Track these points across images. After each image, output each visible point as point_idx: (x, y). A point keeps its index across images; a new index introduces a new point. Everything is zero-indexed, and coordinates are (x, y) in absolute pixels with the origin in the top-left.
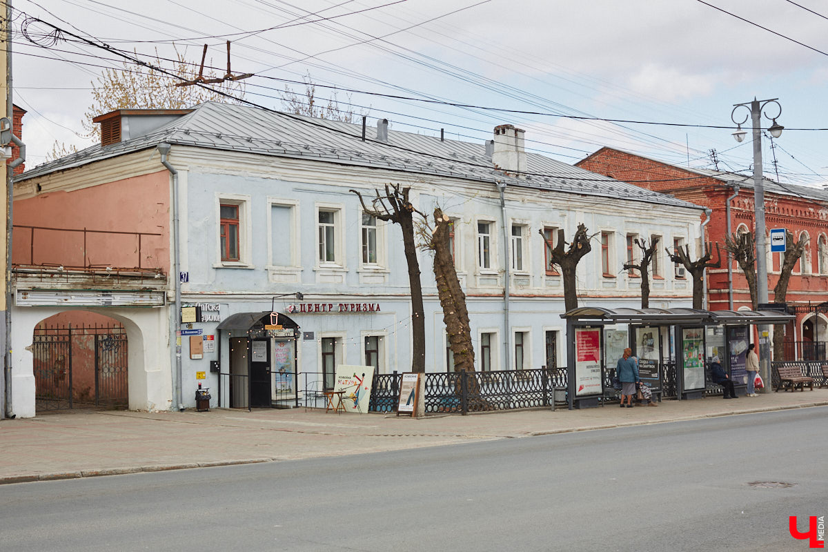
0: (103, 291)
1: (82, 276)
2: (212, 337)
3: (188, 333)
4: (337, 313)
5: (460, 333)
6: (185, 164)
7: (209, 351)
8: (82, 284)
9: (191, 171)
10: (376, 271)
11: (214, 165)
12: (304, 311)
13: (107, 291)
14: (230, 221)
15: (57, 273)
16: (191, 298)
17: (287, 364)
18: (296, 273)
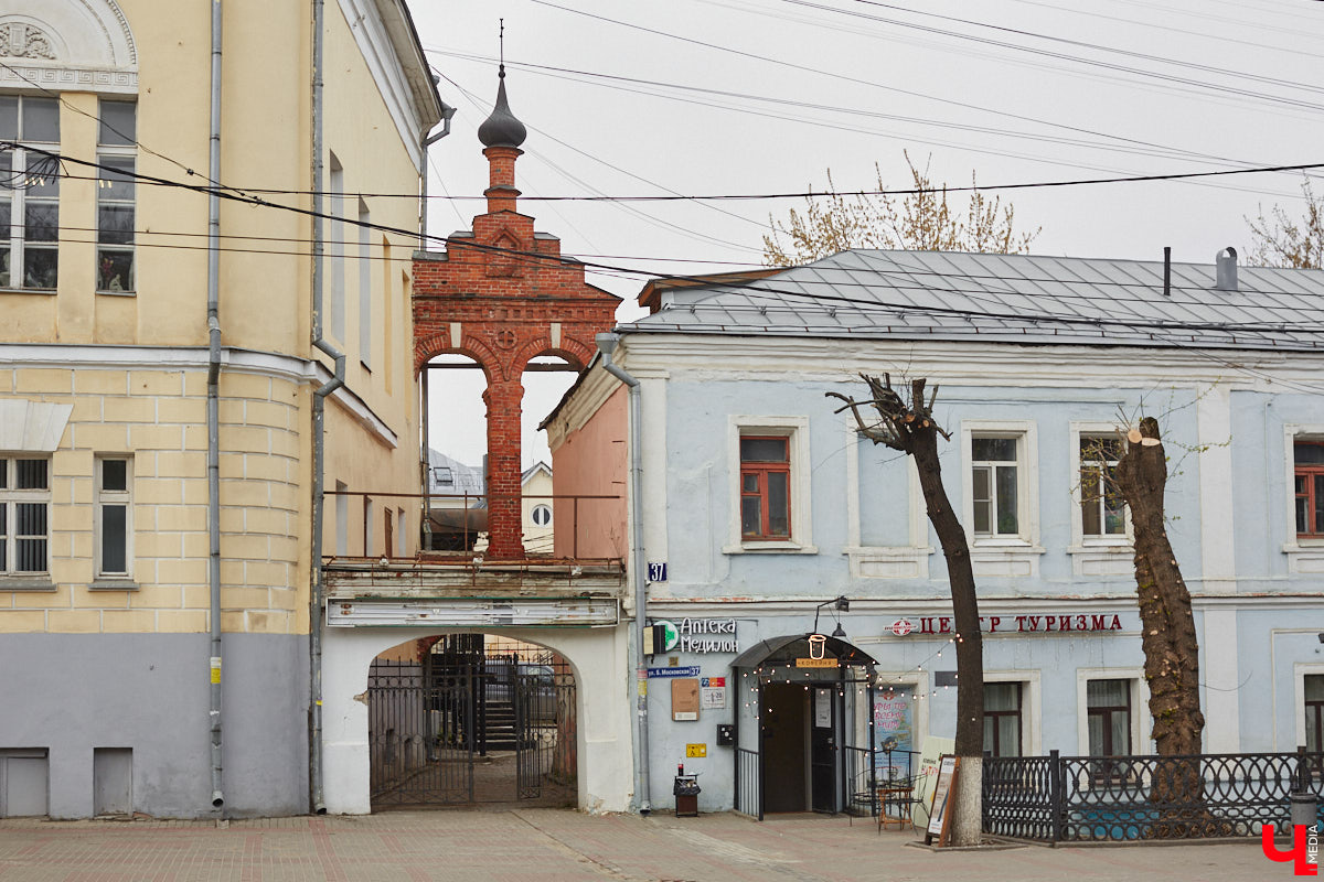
0: (495, 600)
1: (455, 575)
2: (721, 682)
3: (668, 673)
4: (1009, 634)
5: (1163, 674)
6: (661, 367)
7: (715, 707)
8: (461, 589)
9: (674, 380)
10: (1114, 550)
11: (724, 365)
12: (931, 631)
13: (503, 600)
14: (768, 467)
15: (408, 571)
16: (672, 610)
17: (901, 732)
18: (916, 559)
